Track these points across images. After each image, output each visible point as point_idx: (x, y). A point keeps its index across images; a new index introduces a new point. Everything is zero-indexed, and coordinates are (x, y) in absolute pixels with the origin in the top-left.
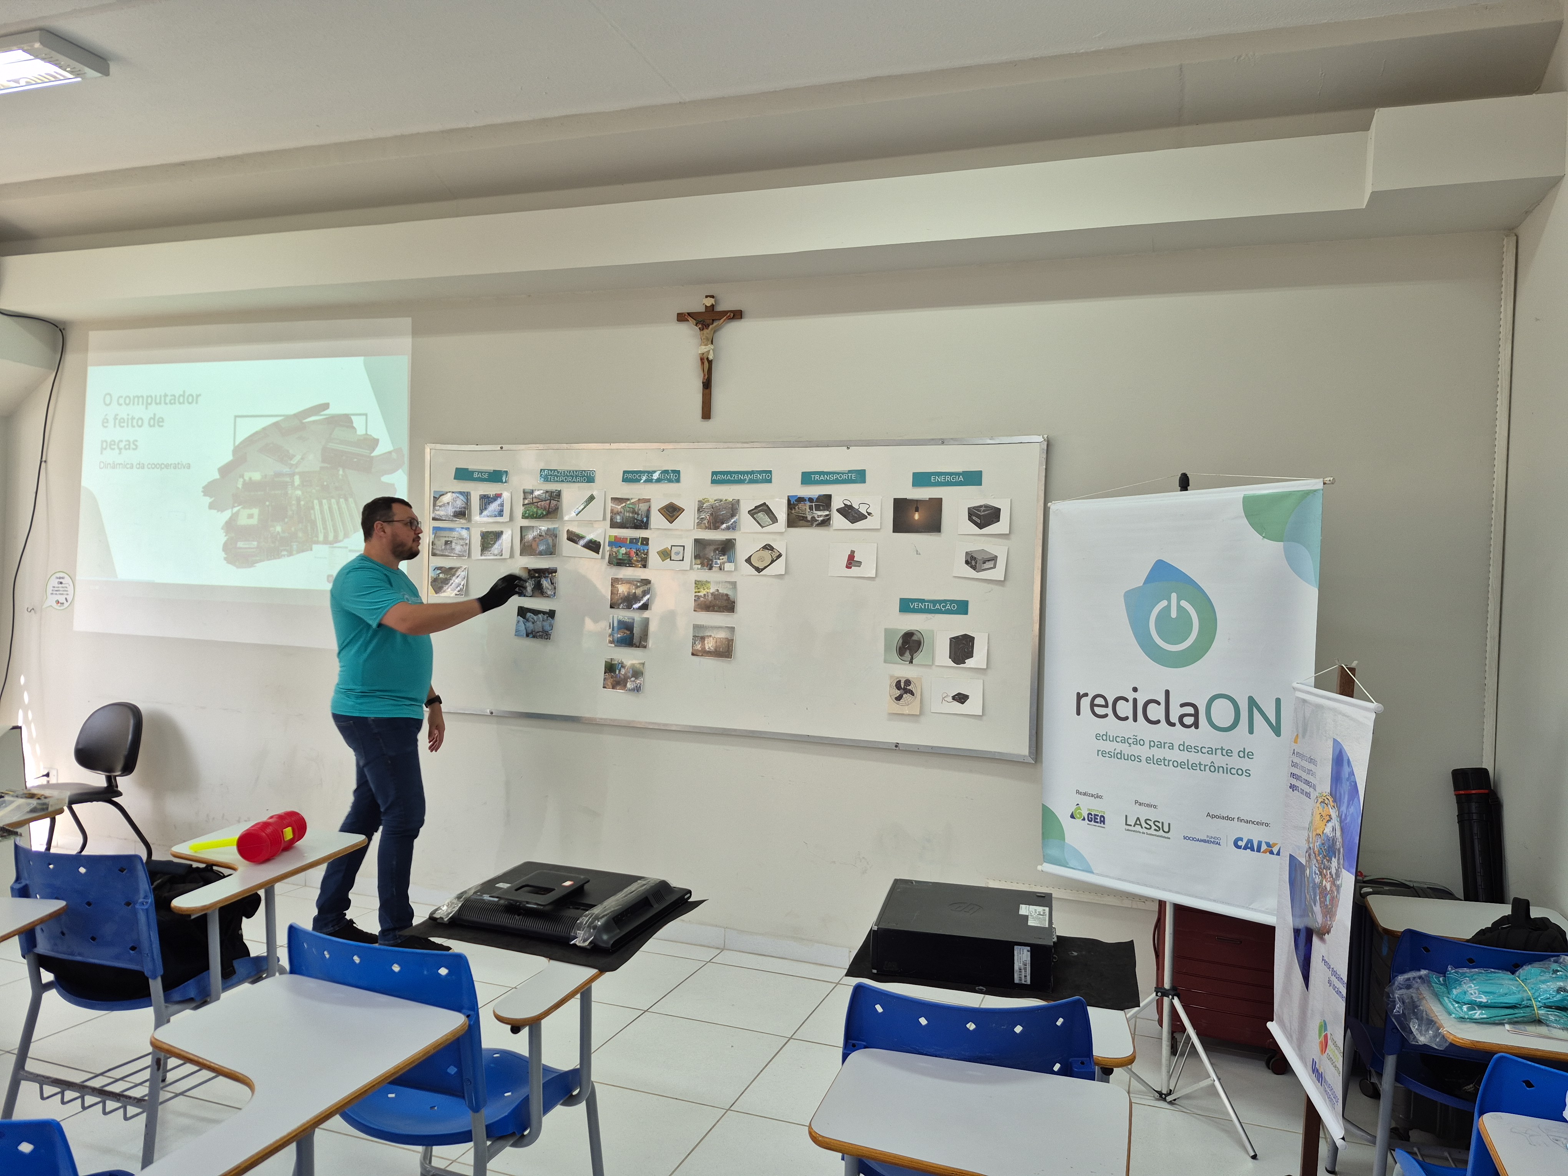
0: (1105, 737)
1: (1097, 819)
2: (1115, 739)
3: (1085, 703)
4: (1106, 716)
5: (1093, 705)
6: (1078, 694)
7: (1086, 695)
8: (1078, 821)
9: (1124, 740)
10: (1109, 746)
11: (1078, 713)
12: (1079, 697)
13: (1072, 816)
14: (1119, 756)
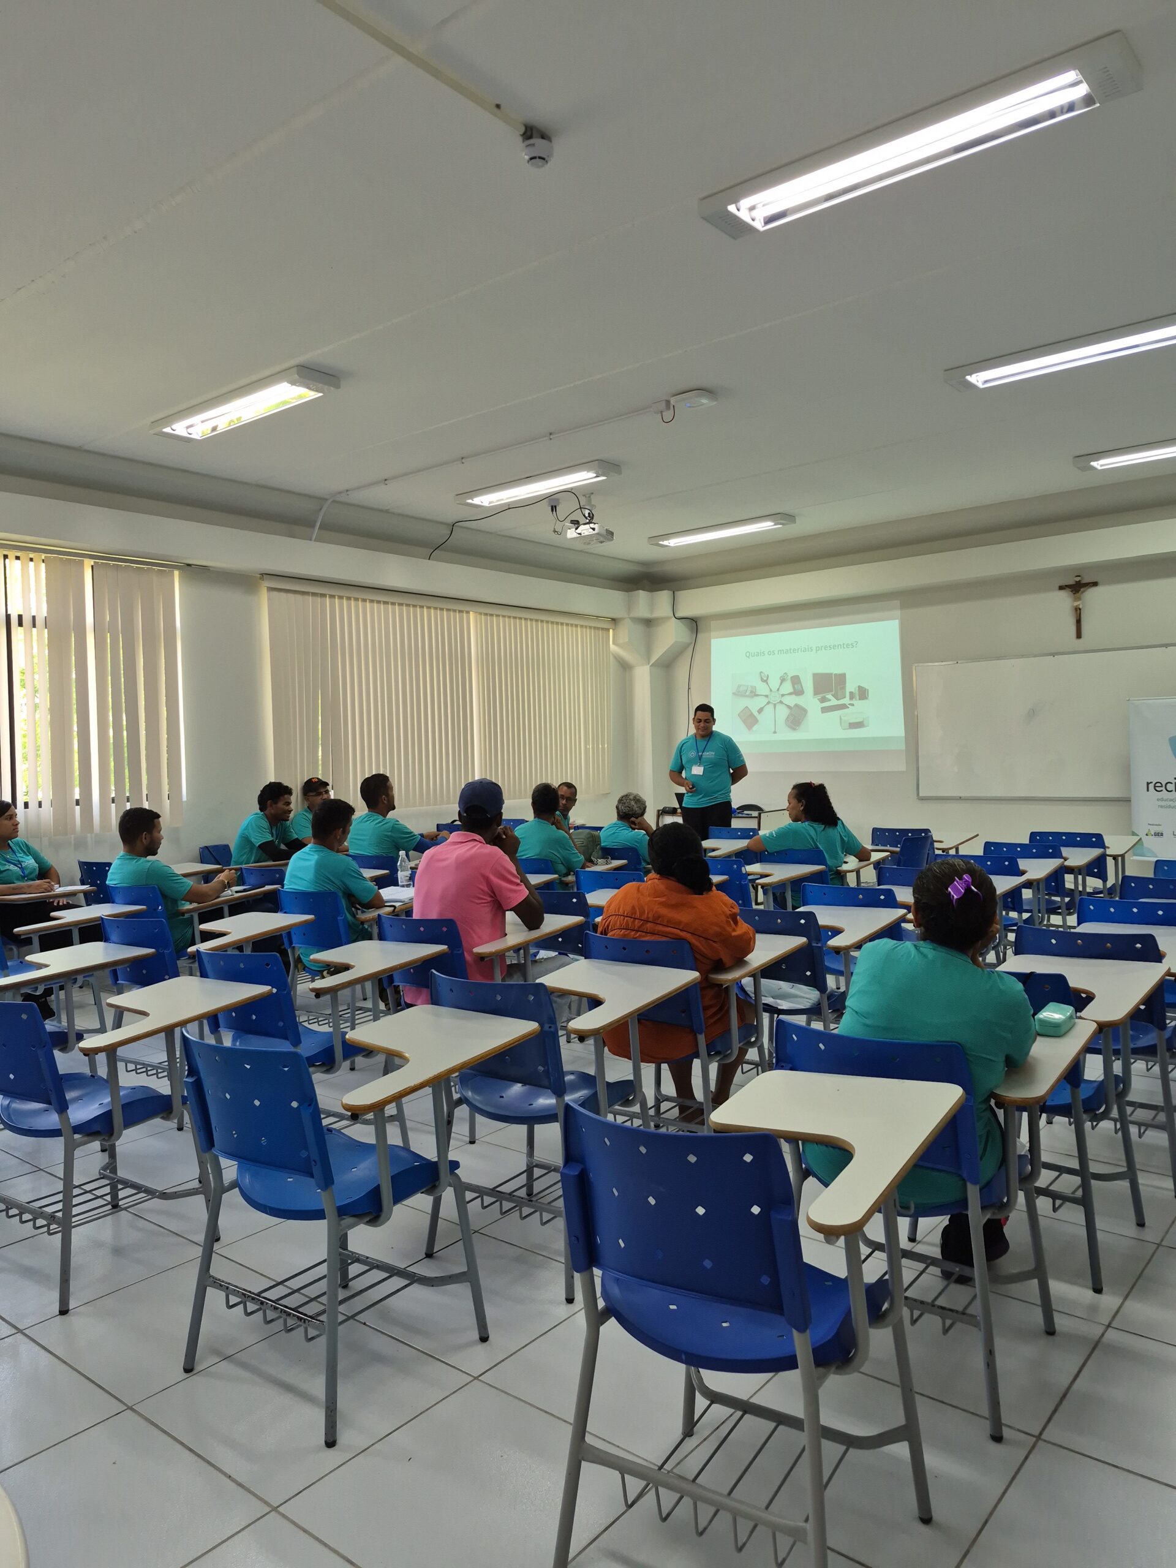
0: (1162, 800)
1: (1159, 834)
2: (1166, 800)
3: (1151, 786)
4: (1162, 791)
5: (1155, 787)
6: (1148, 783)
7: (1151, 783)
8: (1150, 837)
9: (1171, 800)
10: (1163, 803)
11: (1148, 790)
12: (1148, 784)
13: (1147, 835)
14: (1170, 807)
